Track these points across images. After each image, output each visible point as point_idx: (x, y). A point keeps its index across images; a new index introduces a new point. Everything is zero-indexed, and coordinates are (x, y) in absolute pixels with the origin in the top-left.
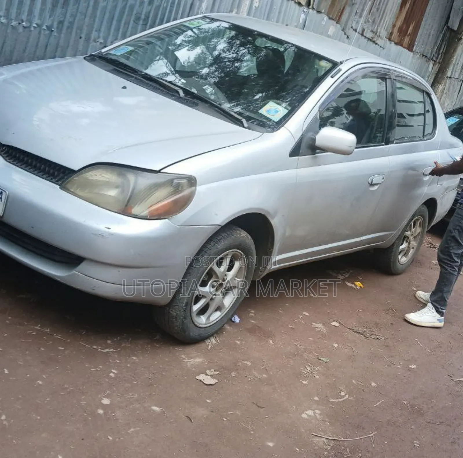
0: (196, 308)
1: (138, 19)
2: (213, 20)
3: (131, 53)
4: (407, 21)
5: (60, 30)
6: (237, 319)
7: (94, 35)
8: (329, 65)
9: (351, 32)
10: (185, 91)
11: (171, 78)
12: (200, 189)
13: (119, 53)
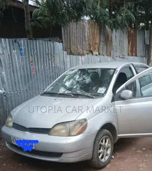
0: (100, 157)
2: (72, 70)
3: (52, 89)
4: (132, 48)
5: (29, 89)
6: (113, 157)
7: (40, 87)
8: (113, 70)
9: (116, 58)
10: (73, 94)
11: (67, 92)
12: (88, 121)
13: (49, 90)
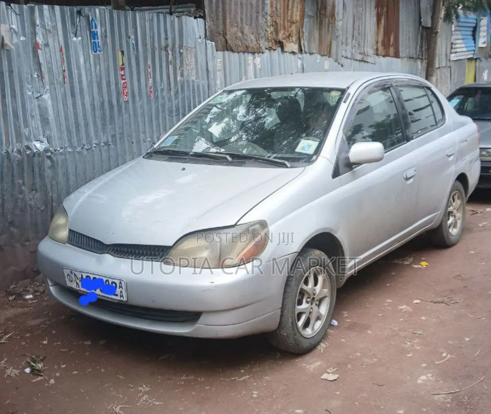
0: (300, 323)
1: (171, 112)
2: (230, 92)
3: (176, 141)
4: (387, 34)
5: (115, 143)
6: (335, 323)
7: (142, 136)
8: (339, 93)
9: (343, 61)
10: (232, 156)
11: (213, 150)
12: (272, 228)
13: (168, 143)
